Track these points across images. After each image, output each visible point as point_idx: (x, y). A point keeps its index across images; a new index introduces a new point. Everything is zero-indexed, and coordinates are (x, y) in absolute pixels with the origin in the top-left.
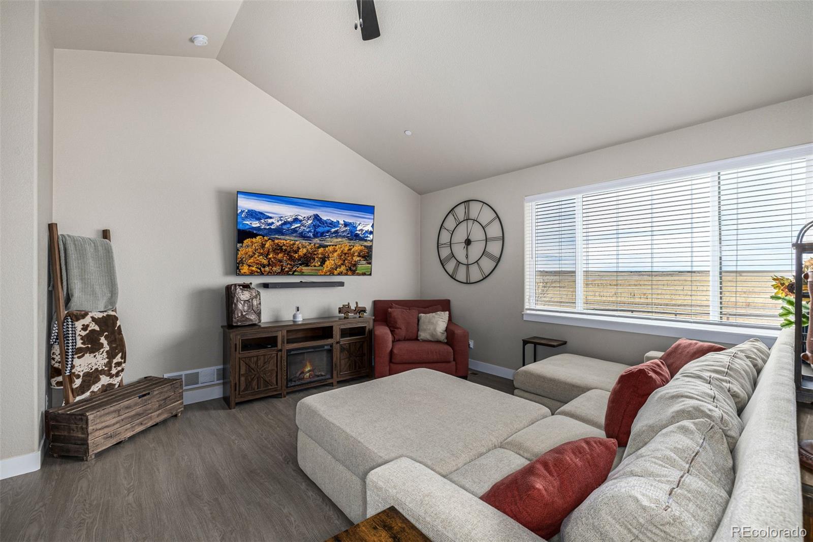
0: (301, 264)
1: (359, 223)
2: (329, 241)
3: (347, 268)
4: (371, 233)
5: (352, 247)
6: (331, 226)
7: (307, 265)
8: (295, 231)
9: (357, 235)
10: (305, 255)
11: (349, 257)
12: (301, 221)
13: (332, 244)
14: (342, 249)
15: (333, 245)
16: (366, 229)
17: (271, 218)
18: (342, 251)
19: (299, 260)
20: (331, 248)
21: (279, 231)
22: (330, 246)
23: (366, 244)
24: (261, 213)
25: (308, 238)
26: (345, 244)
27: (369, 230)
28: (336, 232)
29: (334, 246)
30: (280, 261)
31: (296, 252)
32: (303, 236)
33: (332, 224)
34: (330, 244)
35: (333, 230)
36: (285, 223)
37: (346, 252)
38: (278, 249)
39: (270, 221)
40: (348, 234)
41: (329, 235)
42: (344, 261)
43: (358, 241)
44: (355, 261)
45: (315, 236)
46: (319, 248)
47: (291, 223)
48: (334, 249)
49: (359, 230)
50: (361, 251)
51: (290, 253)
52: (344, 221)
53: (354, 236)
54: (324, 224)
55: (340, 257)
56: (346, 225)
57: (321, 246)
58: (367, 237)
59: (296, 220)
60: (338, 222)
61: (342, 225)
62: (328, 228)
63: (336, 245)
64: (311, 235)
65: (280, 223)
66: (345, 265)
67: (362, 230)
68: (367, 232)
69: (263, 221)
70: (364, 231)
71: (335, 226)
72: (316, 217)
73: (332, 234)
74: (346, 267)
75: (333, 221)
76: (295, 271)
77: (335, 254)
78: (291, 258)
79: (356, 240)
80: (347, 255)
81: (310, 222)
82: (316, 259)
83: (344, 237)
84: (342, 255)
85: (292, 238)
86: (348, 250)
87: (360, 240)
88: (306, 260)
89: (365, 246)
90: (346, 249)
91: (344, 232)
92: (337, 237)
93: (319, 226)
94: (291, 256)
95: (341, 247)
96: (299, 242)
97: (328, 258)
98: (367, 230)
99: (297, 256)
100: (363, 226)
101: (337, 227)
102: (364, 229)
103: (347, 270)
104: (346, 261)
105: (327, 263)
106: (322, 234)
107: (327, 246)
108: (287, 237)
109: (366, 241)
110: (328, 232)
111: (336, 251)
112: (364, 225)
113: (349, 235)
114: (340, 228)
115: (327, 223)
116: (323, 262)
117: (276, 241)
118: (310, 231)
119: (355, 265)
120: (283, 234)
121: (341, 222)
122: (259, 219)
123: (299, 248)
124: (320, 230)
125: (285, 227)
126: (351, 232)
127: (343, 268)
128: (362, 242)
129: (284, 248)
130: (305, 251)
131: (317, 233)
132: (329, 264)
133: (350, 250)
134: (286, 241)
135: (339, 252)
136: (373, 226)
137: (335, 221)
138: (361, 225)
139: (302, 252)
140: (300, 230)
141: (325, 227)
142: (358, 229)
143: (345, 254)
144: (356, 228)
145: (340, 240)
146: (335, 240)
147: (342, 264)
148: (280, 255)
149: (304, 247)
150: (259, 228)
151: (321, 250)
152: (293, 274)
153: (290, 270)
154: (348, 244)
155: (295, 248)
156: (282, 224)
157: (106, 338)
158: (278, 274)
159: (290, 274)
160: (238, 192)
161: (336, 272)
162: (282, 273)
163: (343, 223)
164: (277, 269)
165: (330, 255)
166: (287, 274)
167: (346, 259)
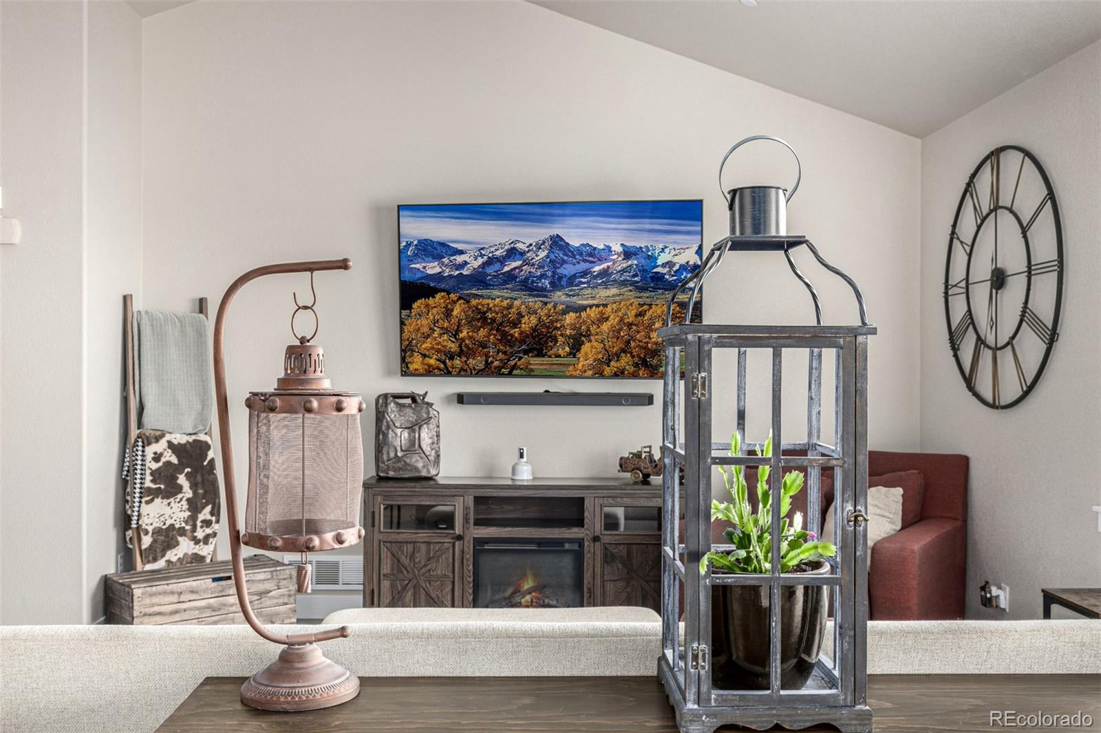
0: (526, 352)
1: (661, 246)
2: (588, 296)
3: (636, 360)
4: (694, 269)
5: (646, 307)
6: (591, 259)
7: (540, 354)
8: (510, 277)
9: (658, 278)
10: (534, 330)
11: (638, 332)
12: (522, 254)
13: (595, 302)
14: (620, 314)
15: (598, 306)
16: (681, 260)
17: (461, 252)
18: (622, 320)
19: (522, 342)
20: (593, 313)
21: (479, 279)
22: (591, 306)
23: (682, 298)
24: (443, 244)
25: (540, 292)
27: (691, 263)
28: (605, 273)
29: (601, 308)
30: (483, 345)
31: (515, 324)
32: (528, 286)
33: (592, 254)
34: (591, 302)
35: (597, 269)
36: (490, 261)
37: (630, 320)
38: (481, 318)
39: (460, 259)
40: (635, 276)
41: (588, 282)
42: (628, 342)
43: (660, 291)
44: (656, 343)
45: (556, 285)
46: (565, 312)
47: (502, 261)
48: (602, 313)
49: (664, 265)
51: (501, 326)
52: (622, 245)
53: (651, 281)
54: (574, 257)
55: (616, 332)
56: (628, 254)
57: (569, 309)
58: (685, 280)
59: (512, 253)
60: (609, 248)
61: (619, 255)
62: (583, 266)
63: (605, 306)
64: (546, 283)
65: (480, 261)
66: (631, 353)
67: (670, 264)
68: (683, 267)
69: (446, 260)
70: (677, 267)
71: (601, 260)
72: (557, 242)
73: (596, 277)
74: (633, 357)
75: (595, 249)
76: (514, 367)
77: (605, 327)
78: (506, 339)
79: (655, 289)
80: (634, 328)
81: (542, 254)
82: (561, 339)
83: (624, 283)
84: (621, 329)
85: (505, 294)
86: (636, 316)
87: (666, 290)
88: (538, 343)
89: (681, 304)
90: (632, 313)
91: (624, 271)
92: (605, 285)
93: (564, 262)
94: (504, 334)
95: (619, 310)
96: (522, 301)
97: (588, 335)
98: (683, 262)
99: (516, 332)
100: (673, 253)
101: (607, 260)
102: (675, 260)
103: (636, 365)
104: (633, 344)
105: (586, 348)
106: (572, 280)
107: (584, 308)
108: (496, 293)
110: (585, 273)
111: (607, 319)
112: (675, 250)
113: (636, 279)
114: (614, 262)
115: (581, 254)
116: (576, 345)
117: (474, 302)
118: (543, 276)
119: (655, 353)
120: (486, 285)
121: (617, 248)
122: (439, 257)
123: (520, 315)
124: (568, 270)
125: (490, 270)
126: (643, 271)
127: (625, 360)
128: (670, 295)
129: (489, 315)
130: (534, 320)
131: (560, 278)
132: (590, 351)
133: (641, 314)
134: (496, 299)
135: (614, 320)
136: (699, 251)
137: (602, 247)
138: (667, 250)
139: (528, 323)
140: (523, 275)
141: (578, 263)
142: (660, 262)
143: (630, 325)
144: (652, 258)
145: (614, 291)
146: (603, 293)
147: (623, 351)
148: (482, 332)
149: (532, 312)
150: (439, 277)
151: (570, 318)
152: (510, 374)
153: (504, 365)
154: (636, 302)
155: (512, 317)
156: (484, 265)
157: (188, 476)
158: (480, 373)
159: (503, 375)
160: (400, 207)
161: (607, 371)
162: (487, 371)
163: (619, 249)
164: (477, 362)
165: (593, 329)
166: (498, 373)
167: (633, 338)
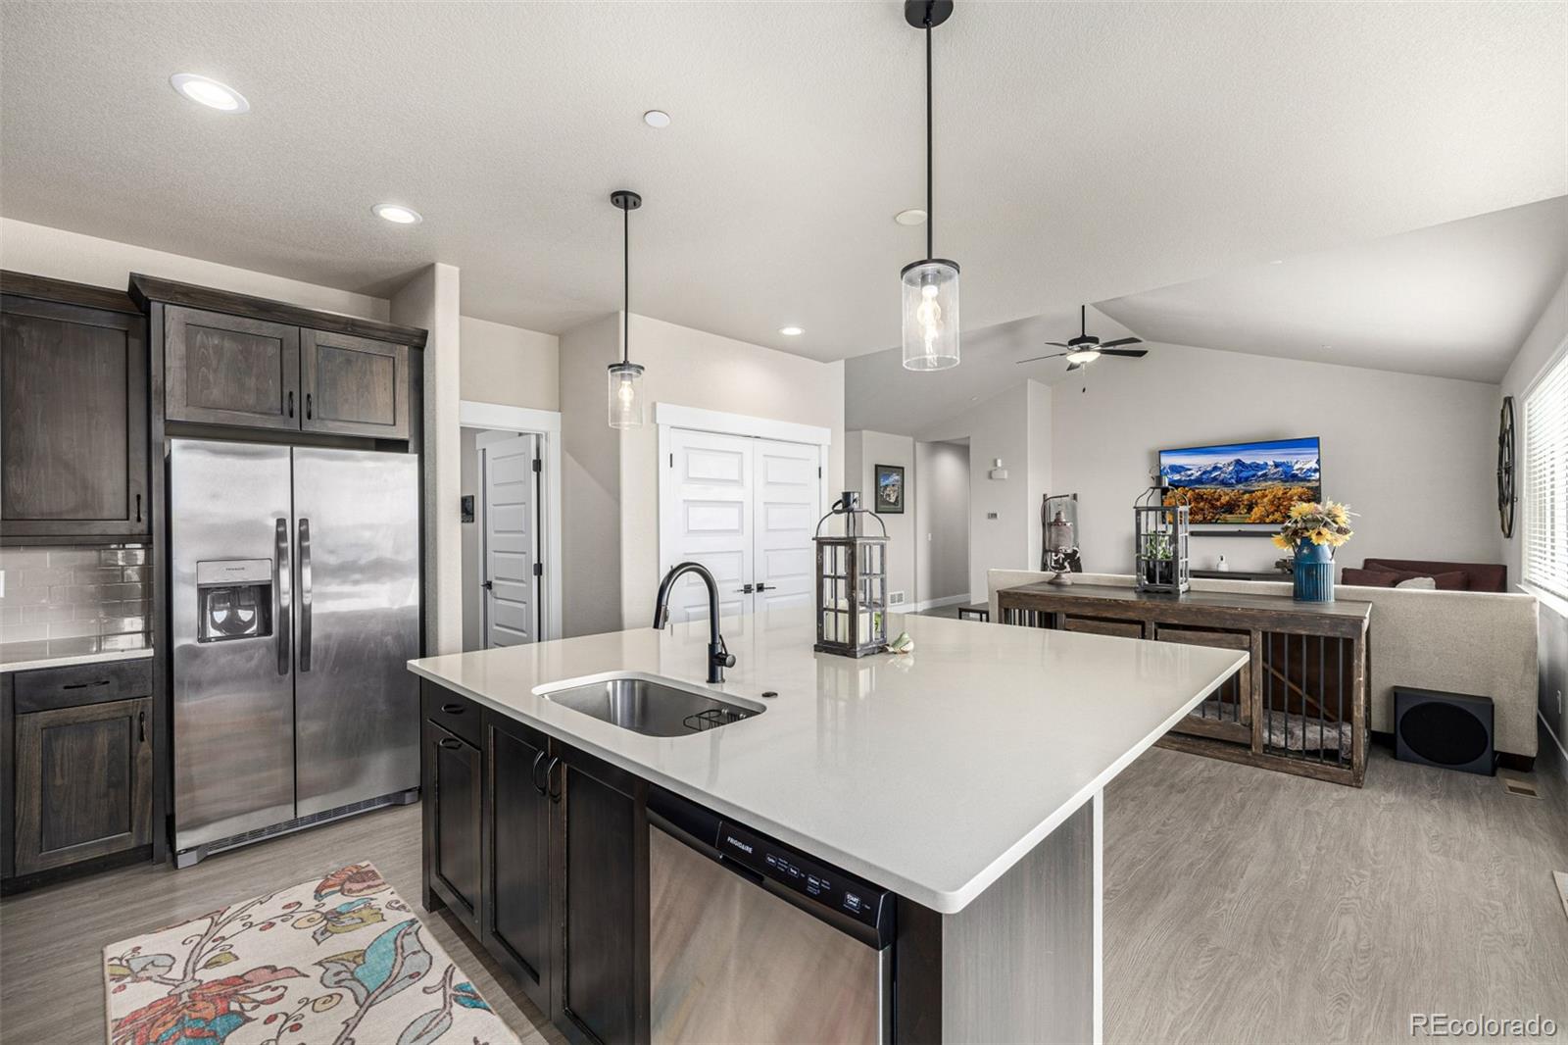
0: (1224, 512)
1: (1295, 461)
2: (1255, 486)
3: (1284, 515)
4: (1316, 470)
5: (1288, 490)
6: (1257, 469)
7: (1231, 513)
8: (1215, 479)
9: (1295, 476)
10: (1228, 502)
11: (1285, 502)
12: (1221, 468)
13: (1260, 488)
14: (1274, 494)
15: (1261, 490)
16: (1308, 466)
17: (1190, 470)
18: (1275, 496)
19: (1222, 508)
20: (1259, 494)
21: (1199, 481)
22: (1258, 491)
23: (1309, 484)
24: (1181, 467)
25: (1231, 485)
26: (1278, 488)
27: (1313, 467)
28: (1265, 475)
30: (1202, 510)
31: (1218, 500)
32: (1224, 483)
33: (1257, 467)
34: (1258, 488)
35: (1260, 473)
36: (1205, 473)
37: (1279, 496)
38: (1199, 498)
39: (1189, 473)
40: (1282, 475)
41: (1256, 480)
42: (1278, 507)
43: (1296, 482)
45: (1239, 481)
46: (1244, 494)
47: (1210, 472)
48: (1264, 493)
49: (1297, 470)
50: (1302, 493)
51: (1212, 501)
52: (1274, 461)
53: (1290, 477)
54: (1248, 468)
55: (1272, 502)
56: (1277, 465)
57: (1245, 492)
58: (1311, 476)
59: (1215, 468)
60: (1267, 463)
61: (1272, 466)
62: (1253, 472)
63: (1265, 490)
64: (1233, 481)
65: (1199, 473)
66: (1282, 512)
67: (1301, 469)
68: (1309, 470)
69: (1183, 473)
70: (1306, 470)
71: (1262, 469)
72: (1238, 462)
73: (1260, 477)
75: (1259, 464)
76: (1218, 519)
77: (1265, 500)
78: (1213, 506)
79: (1293, 481)
80: (1283, 500)
81: (1231, 468)
82: (1242, 507)
83: (1275, 479)
84: (1275, 501)
85: (1212, 486)
86: (1283, 494)
87: (1300, 481)
88: (1230, 508)
89: (1308, 488)
90: (1280, 493)
91: (1275, 473)
92: (1265, 480)
93: (1242, 471)
94: (1213, 504)
95: (1273, 492)
96: (1221, 490)
97: (1257, 504)
99: (1218, 503)
101: (1265, 469)
102: (1304, 467)
103: (1285, 518)
104: (1282, 508)
105: (1255, 510)
106: (1247, 479)
107: (1254, 492)
108: (1207, 486)
109: (1309, 481)
110: (1253, 476)
111: (1267, 496)
112: (1303, 462)
113: (1283, 477)
114: (1270, 469)
115: (1252, 467)
116: (1250, 508)
117: (1197, 491)
118: (1232, 478)
120: (1202, 483)
121: (1271, 463)
122: (1179, 472)
123: (1220, 496)
124: (1244, 474)
125: (1204, 477)
126: (1285, 473)
127: (1277, 515)
128: (1302, 484)
129: (1205, 496)
130: (1227, 498)
131: (1241, 478)
132: (1257, 512)
133: (1286, 493)
134: (1207, 490)
135: (1270, 497)
136: (1318, 462)
137: (1262, 463)
138: (1298, 463)
139: (1225, 499)
140: (1221, 478)
141: (1250, 471)
142: (1295, 468)
143: (1279, 499)
144: (1292, 467)
145: (1270, 483)
146: (1264, 484)
147: (1277, 511)
148: (1202, 504)
149: (1226, 495)
150: (1179, 481)
151: (1246, 496)
152: (1216, 523)
153: (1213, 518)
154: (1282, 488)
155: (1216, 496)
156: (1201, 475)
158: (1201, 522)
159: (1211, 523)
160: (1160, 452)
161: (1268, 520)
162: (1205, 521)
163: (1272, 463)
164: (1199, 517)
165: (1259, 501)
166: (1210, 522)
167: (1281, 505)
